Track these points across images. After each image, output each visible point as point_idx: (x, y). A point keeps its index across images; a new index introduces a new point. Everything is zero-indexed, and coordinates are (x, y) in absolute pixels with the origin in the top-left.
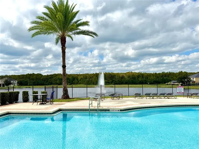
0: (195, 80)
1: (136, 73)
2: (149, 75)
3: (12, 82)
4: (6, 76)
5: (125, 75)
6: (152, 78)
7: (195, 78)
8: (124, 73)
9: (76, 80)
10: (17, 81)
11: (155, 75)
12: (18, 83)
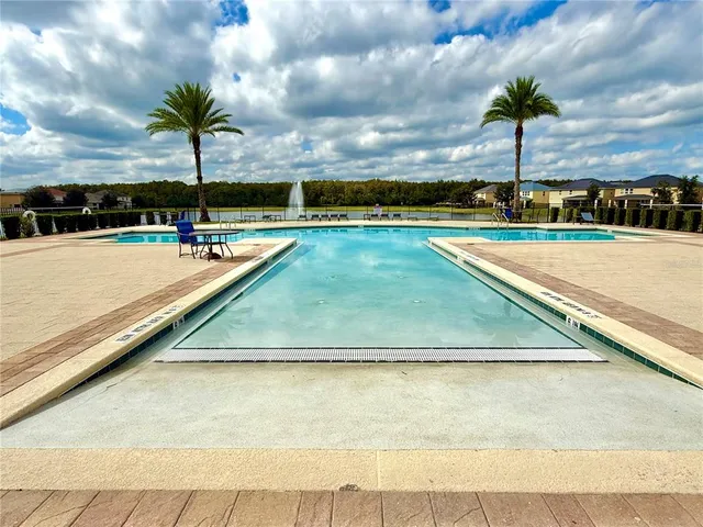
0: (531, 196)
1: (388, 182)
2: (413, 187)
3: (119, 199)
4: (104, 187)
5: (363, 187)
6: (418, 192)
7: (531, 193)
8: (363, 183)
9: (259, 196)
10: (129, 199)
11: (425, 186)
12: (133, 201)
